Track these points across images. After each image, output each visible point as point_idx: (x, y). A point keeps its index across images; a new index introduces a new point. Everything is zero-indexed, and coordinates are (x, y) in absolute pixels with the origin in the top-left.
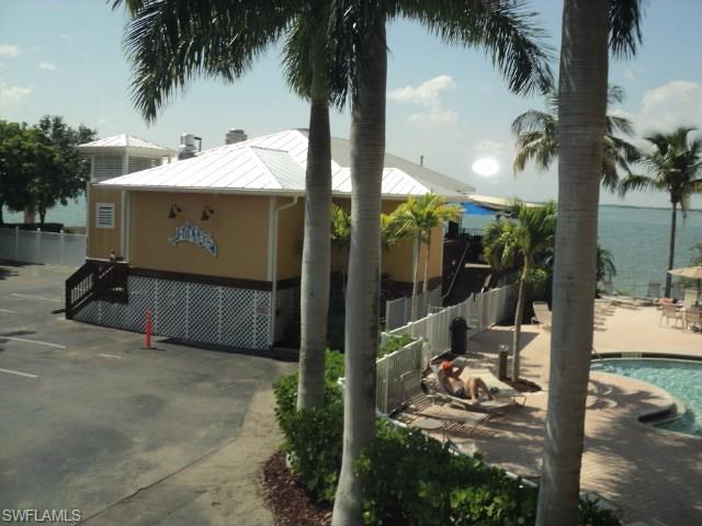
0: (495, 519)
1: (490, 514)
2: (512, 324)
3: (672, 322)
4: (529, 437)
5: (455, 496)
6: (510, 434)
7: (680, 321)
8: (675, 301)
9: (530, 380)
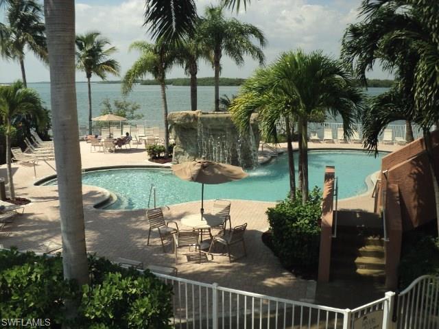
0: (38, 282)
1: (34, 279)
2: (5, 163)
3: (98, 148)
4: (32, 232)
5: (9, 276)
6: (19, 233)
7: (102, 147)
8: (96, 137)
9: (21, 197)
